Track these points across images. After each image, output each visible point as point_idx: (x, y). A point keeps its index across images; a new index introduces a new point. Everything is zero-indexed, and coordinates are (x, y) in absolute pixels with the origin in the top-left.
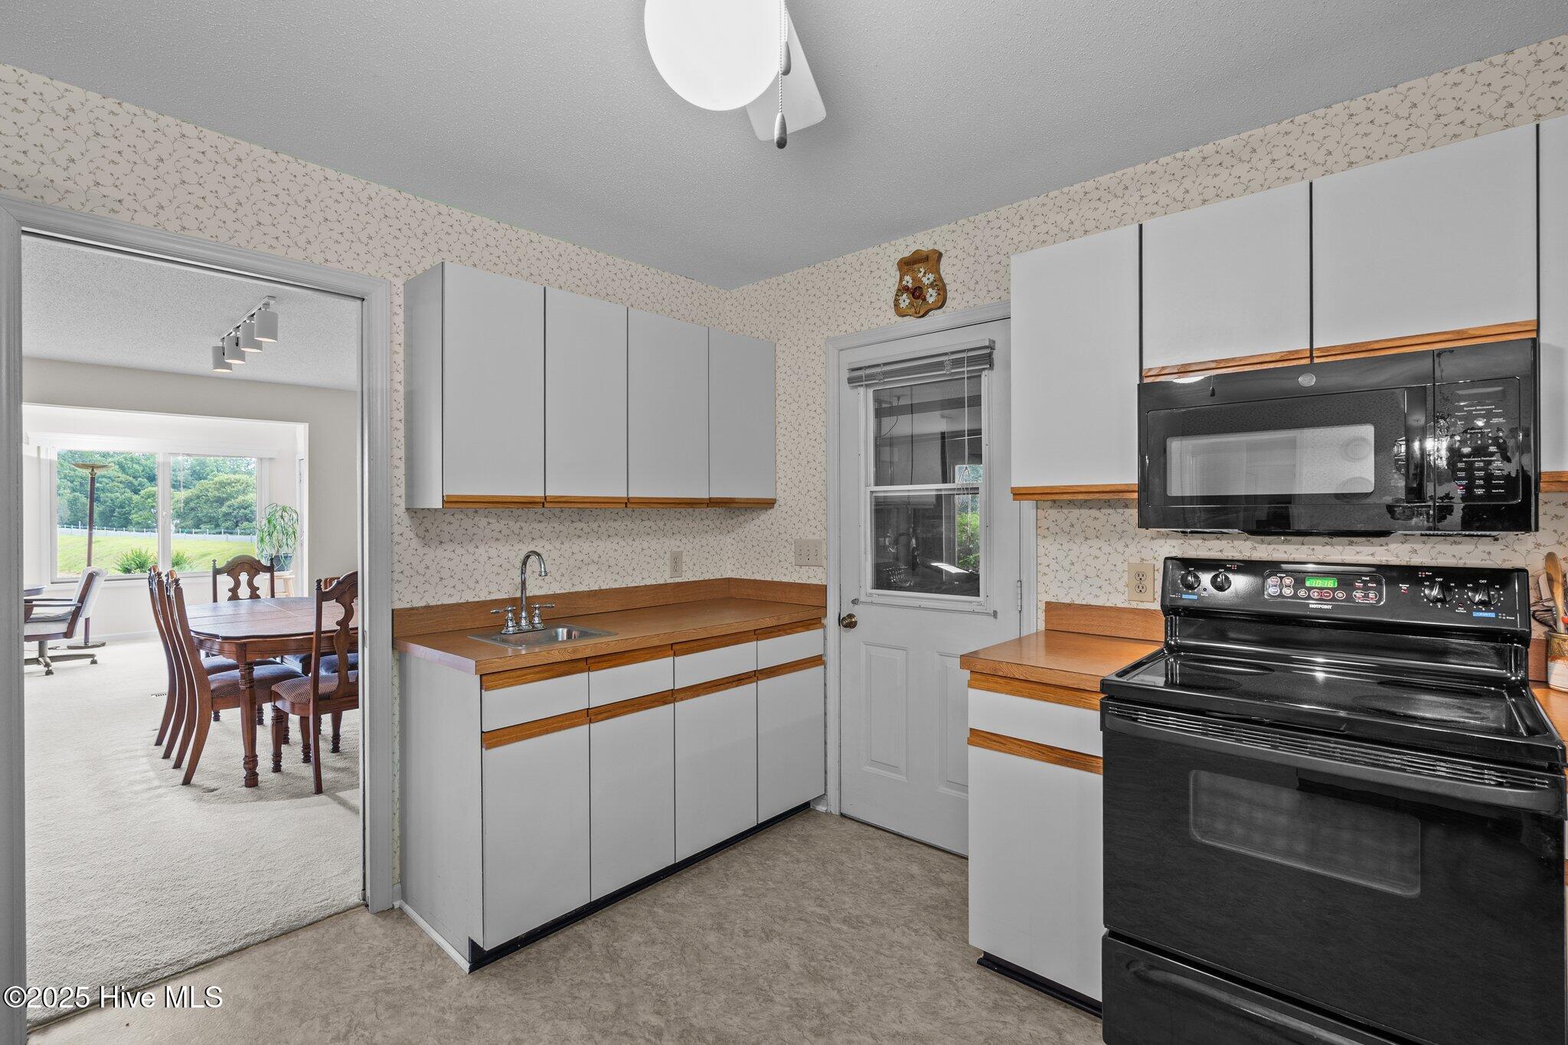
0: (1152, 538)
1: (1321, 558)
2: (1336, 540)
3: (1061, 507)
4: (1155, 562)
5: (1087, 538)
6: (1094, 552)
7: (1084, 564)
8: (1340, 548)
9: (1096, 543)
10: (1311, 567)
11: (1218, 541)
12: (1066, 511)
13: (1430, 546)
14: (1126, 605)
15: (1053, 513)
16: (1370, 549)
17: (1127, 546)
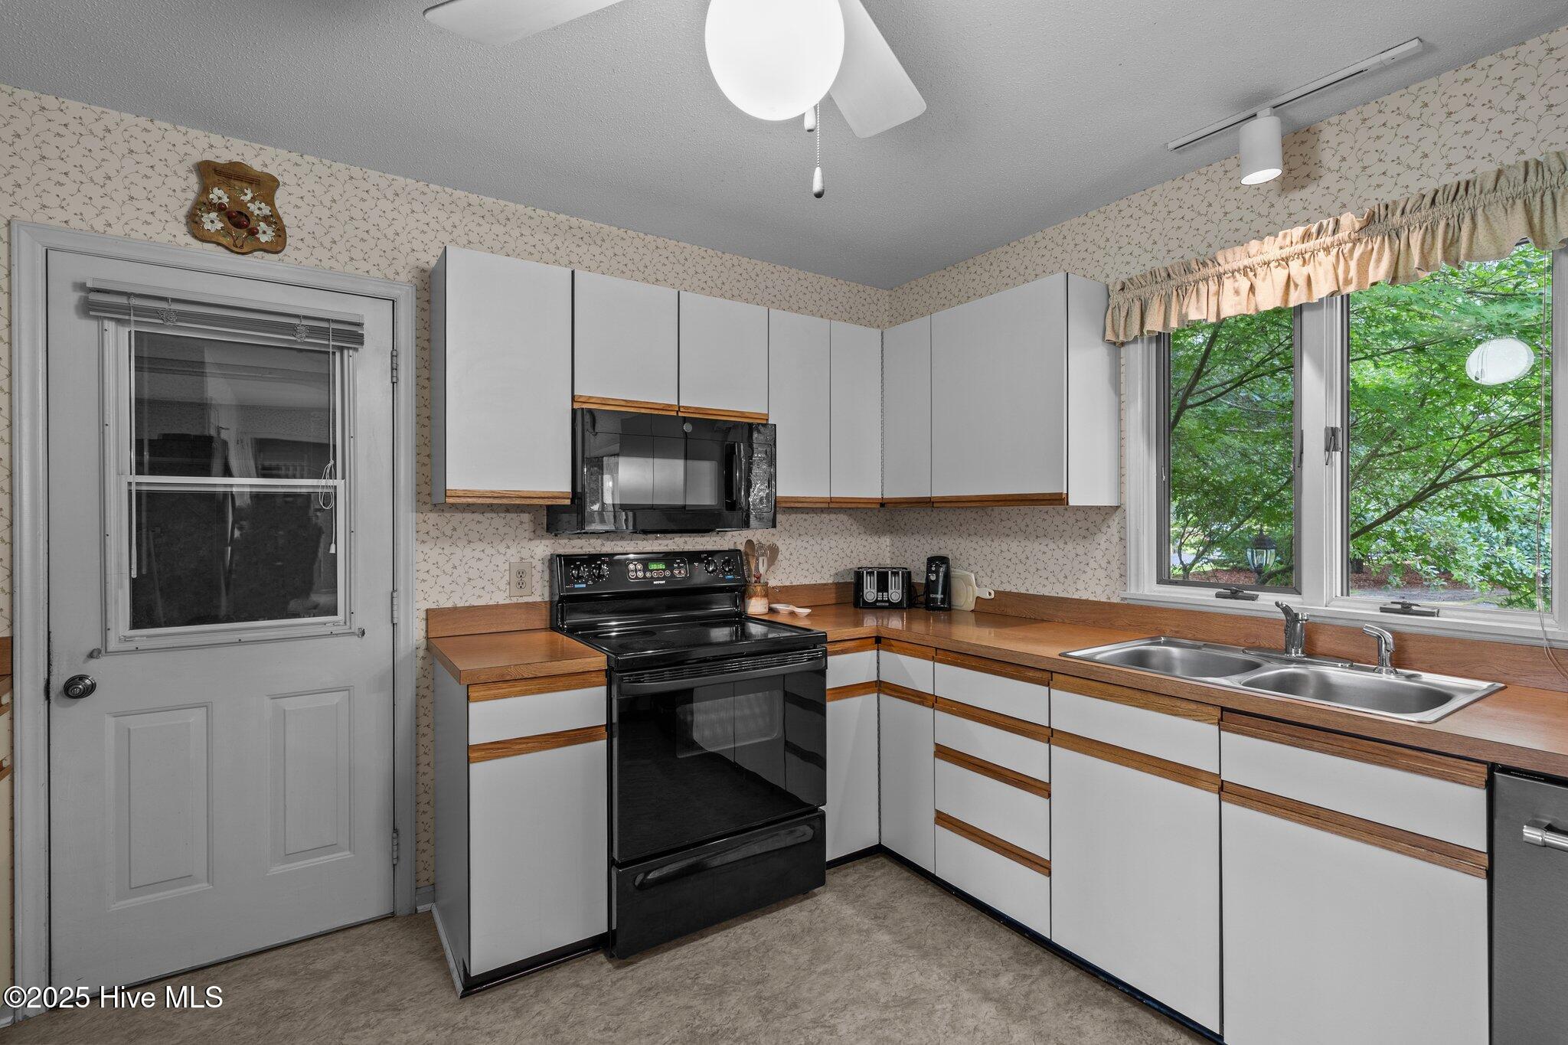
0: (530, 539)
1: (640, 549)
2: (650, 536)
3: (443, 510)
4: (532, 560)
5: (470, 542)
6: (477, 554)
7: (467, 567)
8: (651, 542)
9: (479, 546)
10: (631, 556)
11: (579, 540)
12: (448, 515)
13: (692, 538)
14: (507, 601)
15: (433, 517)
16: (665, 542)
17: (508, 547)
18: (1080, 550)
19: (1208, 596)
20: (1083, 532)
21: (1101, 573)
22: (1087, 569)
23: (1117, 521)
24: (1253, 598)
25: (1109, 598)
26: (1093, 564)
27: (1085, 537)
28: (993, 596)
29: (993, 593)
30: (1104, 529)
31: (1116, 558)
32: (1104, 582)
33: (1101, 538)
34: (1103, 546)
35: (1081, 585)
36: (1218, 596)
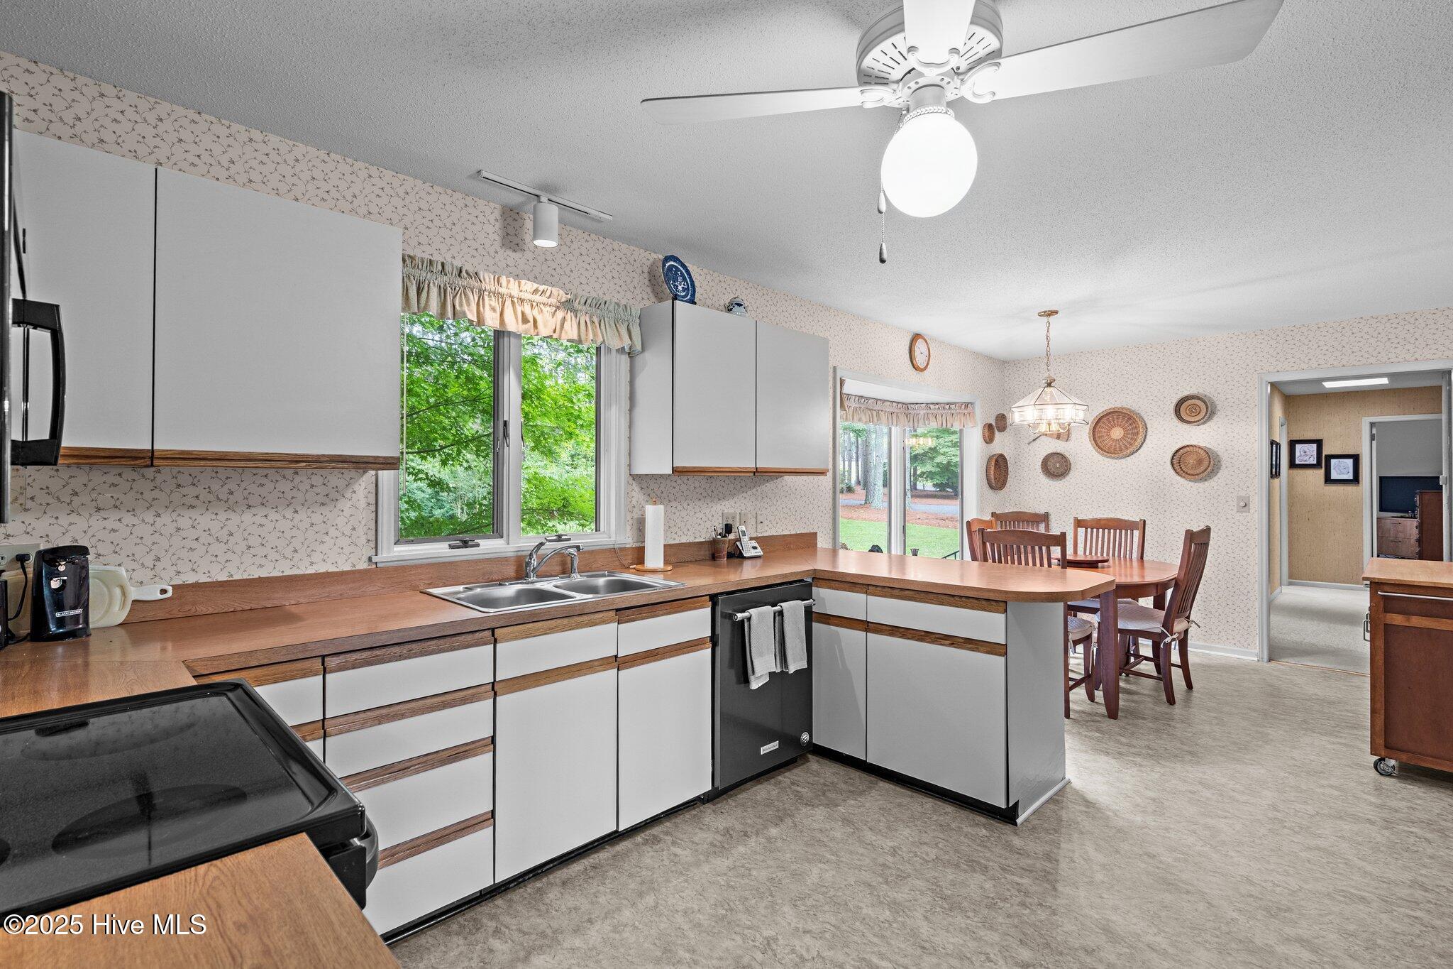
18: (317, 518)
19: (442, 549)
20: (320, 499)
21: (344, 542)
22: (326, 538)
23: (363, 485)
24: (478, 545)
25: (354, 566)
26: (333, 532)
27: (323, 504)
28: (170, 594)
29: (170, 589)
30: (348, 495)
31: (363, 523)
32: (347, 550)
33: (345, 505)
34: (347, 512)
35: (316, 557)
36: (451, 547)
